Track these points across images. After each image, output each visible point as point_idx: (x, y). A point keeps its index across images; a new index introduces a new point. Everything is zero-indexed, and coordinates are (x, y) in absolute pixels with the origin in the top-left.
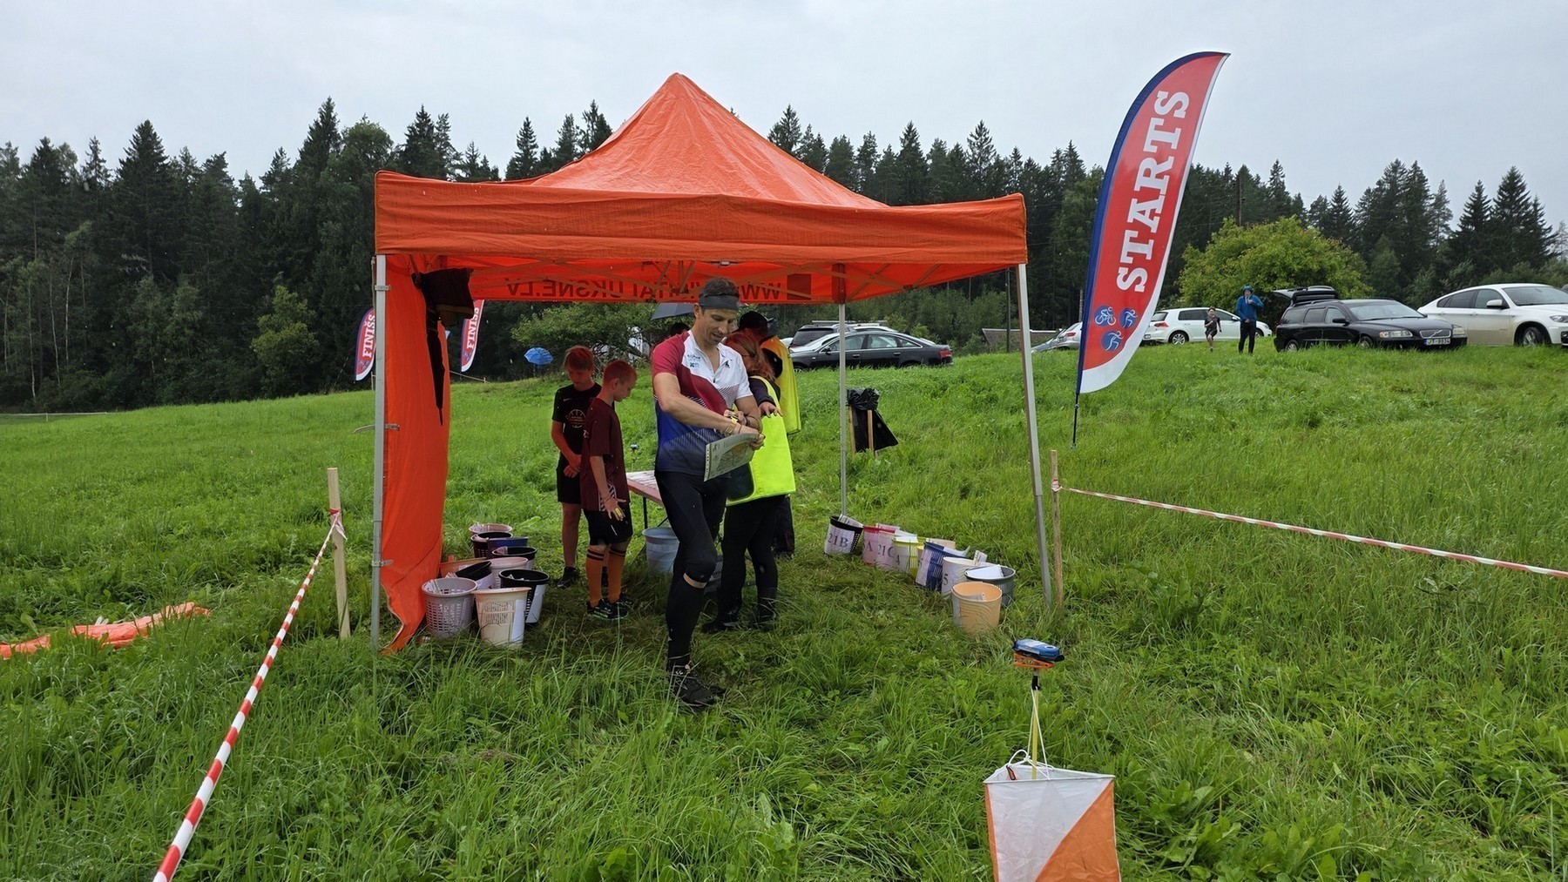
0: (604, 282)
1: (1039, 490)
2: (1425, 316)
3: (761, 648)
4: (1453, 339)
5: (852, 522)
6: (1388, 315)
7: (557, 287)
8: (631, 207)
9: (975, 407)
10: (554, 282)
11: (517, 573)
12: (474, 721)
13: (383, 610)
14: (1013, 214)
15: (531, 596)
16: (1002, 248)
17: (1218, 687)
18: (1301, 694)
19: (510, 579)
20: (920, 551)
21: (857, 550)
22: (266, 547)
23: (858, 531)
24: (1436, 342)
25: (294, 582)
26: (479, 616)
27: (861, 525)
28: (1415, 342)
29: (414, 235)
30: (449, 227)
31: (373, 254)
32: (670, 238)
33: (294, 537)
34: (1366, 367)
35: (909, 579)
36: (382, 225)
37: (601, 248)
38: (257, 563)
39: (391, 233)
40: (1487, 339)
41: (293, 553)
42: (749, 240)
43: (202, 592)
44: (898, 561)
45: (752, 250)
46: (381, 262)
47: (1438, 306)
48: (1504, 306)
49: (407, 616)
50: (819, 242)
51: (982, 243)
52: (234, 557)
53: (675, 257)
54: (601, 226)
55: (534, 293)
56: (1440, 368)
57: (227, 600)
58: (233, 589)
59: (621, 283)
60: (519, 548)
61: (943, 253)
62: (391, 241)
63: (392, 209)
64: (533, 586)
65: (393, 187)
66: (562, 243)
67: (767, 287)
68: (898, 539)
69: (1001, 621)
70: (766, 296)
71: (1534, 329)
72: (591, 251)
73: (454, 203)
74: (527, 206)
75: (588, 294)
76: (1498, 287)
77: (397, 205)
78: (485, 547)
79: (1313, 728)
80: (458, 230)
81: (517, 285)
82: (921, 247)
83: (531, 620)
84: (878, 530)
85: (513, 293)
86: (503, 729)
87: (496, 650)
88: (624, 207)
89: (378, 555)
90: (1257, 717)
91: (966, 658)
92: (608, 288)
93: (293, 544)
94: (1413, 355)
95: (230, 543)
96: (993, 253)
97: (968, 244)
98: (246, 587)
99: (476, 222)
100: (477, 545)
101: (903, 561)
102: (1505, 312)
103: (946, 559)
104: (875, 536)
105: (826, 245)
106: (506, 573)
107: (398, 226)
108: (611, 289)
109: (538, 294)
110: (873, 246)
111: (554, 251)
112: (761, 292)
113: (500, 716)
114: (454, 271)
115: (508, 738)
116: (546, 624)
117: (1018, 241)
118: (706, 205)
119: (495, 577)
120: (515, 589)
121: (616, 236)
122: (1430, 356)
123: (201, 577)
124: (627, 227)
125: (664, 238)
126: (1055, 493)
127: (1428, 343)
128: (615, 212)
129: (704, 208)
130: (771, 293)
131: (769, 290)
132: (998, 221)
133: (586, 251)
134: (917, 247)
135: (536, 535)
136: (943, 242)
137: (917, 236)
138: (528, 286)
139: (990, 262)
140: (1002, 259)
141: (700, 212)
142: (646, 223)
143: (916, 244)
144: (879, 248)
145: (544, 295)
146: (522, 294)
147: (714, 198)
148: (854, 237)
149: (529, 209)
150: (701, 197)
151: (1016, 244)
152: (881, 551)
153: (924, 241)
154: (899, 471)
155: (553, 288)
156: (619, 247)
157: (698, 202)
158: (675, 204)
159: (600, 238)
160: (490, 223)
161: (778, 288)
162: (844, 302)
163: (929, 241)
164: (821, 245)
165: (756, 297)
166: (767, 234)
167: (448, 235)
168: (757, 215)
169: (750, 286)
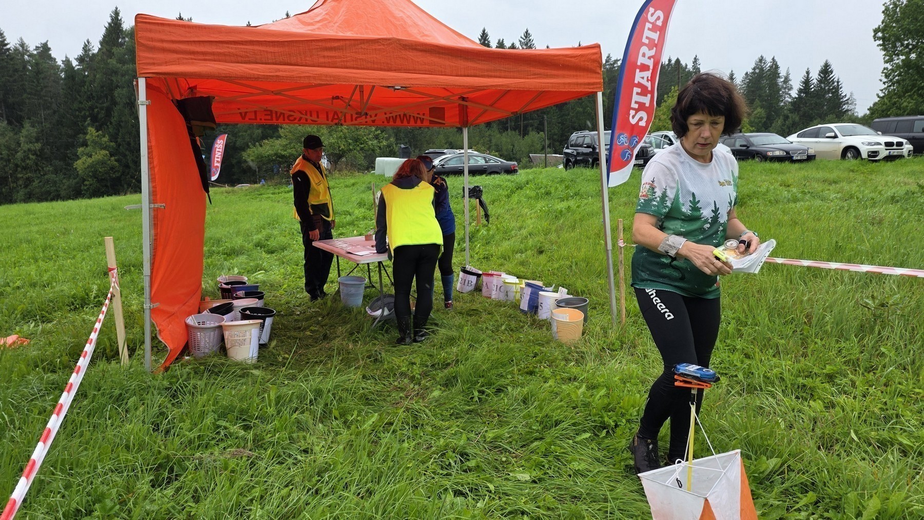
0: (306, 111)
1: (610, 247)
2: (792, 143)
3: (427, 358)
4: (808, 156)
5: (474, 270)
6: (772, 142)
7: (274, 115)
9: (537, 198)
10: (271, 111)
11: (251, 309)
12: (222, 423)
13: (154, 338)
14: (594, 57)
15: (262, 326)
16: (586, 81)
17: (741, 376)
18: (801, 380)
19: (247, 314)
20: (522, 289)
21: (478, 289)
22: (74, 294)
23: (479, 276)
24: (799, 158)
25: (93, 319)
26: (226, 341)
27: (480, 272)
28: (787, 158)
29: (166, 62)
30: (193, 57)
31: (136, 77)
32: (358, 68)
33: (95, 287)
34: (761, 172)
35: (516, 306)
36: (141, 54)
37: (307, 75)
38: (67, 305)
39: (148, 61)
40: (827, 155)
41: (95, 298)
42: (414, 71)
43: (25, 327)
44: (507, 295)
45: (415, 79)
46: (142, 83)
47: (798, 137)
48: (836, 137)
49: (171, 342)
50: (463, 73)
51: (574, 76)
52: (52, 301)
53: (361, 82)
54: (308, 59)
55: (258, 118)
56: (803, 173)
57: (43, 331)
58: (50, 325)
59: (317, 112)
60: (253, 292)
61: (548, 83)
62: (149, 67)
63: (149, 43)
64: (264, 318)
65: (148, 26)
66: (279, 70)
67: (416, 115)
68: (507, 281)
69: (583, 334)
70: (416, 122)
71: (853, 150)
72: (300, 77)
73: (196, 39)
74: (252, 43)
75: (295, 119)
76: (832, 126)
77: (152, 40)
78: (230, 290)
79: (818, 405)
80: (199, 60)
81: (246, 113)
82: (533, 78)
83: (262, 342)
84: (492, 275)
85: (243, 118)
86: (246, 428)
87: (237, 364)
88: (324, 45)
89: (148, 300)
90: (774, 397)
91: (567, 360)
92: (308, 113)
93: (95, 292)
94: (787, 165)
95: (49, 293)
96: (581, 84)
97: (564, 76)
98: (59, 322)
99: (213, 54)
100: (223, 290)
101: (511, 295)
102: (836, 140)
103: (540, 293)
104: (490, 278)
105: (468, 76)
106: (244, 310)
107: (154, 56)
108: (311, 116)
110: (500, 77)
111: (273, 76)
112: (412, 119)
113: (245, 419)
114: (201, 97)
115: (250, 436)
116: (274, 343)
117: (597, 76)
118: (384, 45)
119: (236, 313)
120: (251, 321)
121: (319, 66)
122: (797, 165)
123: (27, 316)
125: (354, 68)
126: (621, 248)
127: (795, 158)
128: (317, 48)
129: (382, 47)
130: (419, 120)
131: (417, 117)
132: (584, 61)
133: (297, 77)
134: (530, 79)
135: (264, 282)
136: (547, 75)
137: (530, 71)
138: (253, 114)
139: (579, 90)
140: (586, 88)
141: (379, 50)
142: (340, 57)
143: (529, 77)
144: (505, 79)
145: (265, 120)
146: (249, 119)
147: (389, 39)
148: (488, 71)
149: (253, 45)
150: (380, 39)
151: (596, 78)
152: (495, 289)
153: (535, 74)
154: (497, 237)
155: (271, 115)
156: (321, 74)
157: (378, 42)
158: (361, 44)
159: (307, 68)
160: (224, 54)
161: (423, 117)
162: (467, 127)
163: (538, 74)
164: (465, 76)
165: (408, 122)
166: (427, 67)
167: (193, 63)
168: (420, 53)
169: (405, 115)
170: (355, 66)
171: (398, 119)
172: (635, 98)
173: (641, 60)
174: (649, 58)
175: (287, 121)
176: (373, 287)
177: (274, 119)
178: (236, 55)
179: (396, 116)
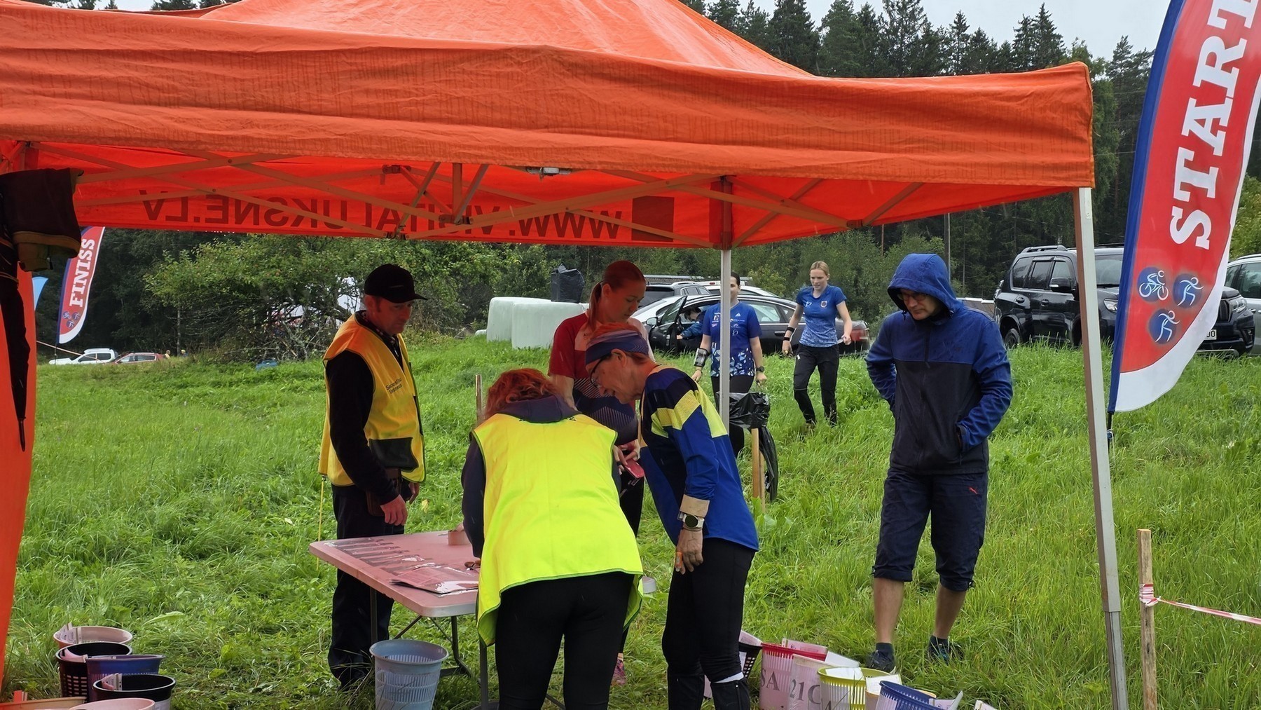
1: (1115, 602)
7: (232, 210)
8: (380, 63)
10: (225, 200)
14: (1070, 98)
16: (1049, 159)
20: (870, 697)
23: (752, 651)
27: (758, 642)
30: (37, 88)
32: (450, 121)
37: (322, 135)
42: (597, 130)
50: (721, 136)
51: (1015, 148)
53: (458, 155)
54: (325, 96)
59: (344, 204)
61: (945, 164)
66: (250, 124)
67: (599, 217)
68: (830, 673)
70: (597, 234)
72: (304, 142)
74: (187, 55)
75: (285, 220)
80: (54, 95)
81: (160, 202)
82: (906, 151)
84: (789, 652)
85: (153, 216)
88: (368, 62)
92: (321, 210)
96: (1034, 167)
97: (988, 148)
99: (89, 81)
100: (67, 667)
104: (784, 661)
105: (734, 143)
108: (327, 213)
109: (197, 219)
110: (818, 146)
111: (234, 138)
112: (587, 226)
114: (49, 172)
117: (1079, 146)
118: (520, 64)
121: (352, 115)
124: (372, 100)
125: (440, 120)
126: (1147, 609)
128: (351, 71)
129: (516, 69)
130: (605, 228)
131: (601, 222)
132: (1043, 109)
133: (295, 141)
134: (899, 151)
135: (174, 644)
136: (944, 143)
137: (899, 132)
138: (180, 205)
139: (1029, 183)
140: (1049, 178)
141: (509, 76)
142: (408, 93)
143: (895, 146)
144: (830, 153)
145: (208, 220)
146: (168, 218)
147: (534, 51)
148: (786, 130)
149: (191, 61)
150: (510, 50)
151: (1074, 152)
152: (796, 692)
153: (911, 141)
154: (807, 536)
155: (225, 209)
156: (356, 135)
157: (505, 57)
158: (462, 61)
159: (321, 118)
160: (118, 83)
161: (617, 222)
162: (730, 248)
163: (919, 141)
164: (726, 142)
165: (578, 233)
166: (628, 118)
167: (36, 103)
168: (613, 86)
169: (569, 215)
170: (444, 115)
171: (551, 225)
172: (1182, 174)
173: (1203, 74)
174: (1227, 67)
175: (263, 224)
176: (463, 670)
177: (232, 219)
178: (147, 85)
179: (547, 217)
